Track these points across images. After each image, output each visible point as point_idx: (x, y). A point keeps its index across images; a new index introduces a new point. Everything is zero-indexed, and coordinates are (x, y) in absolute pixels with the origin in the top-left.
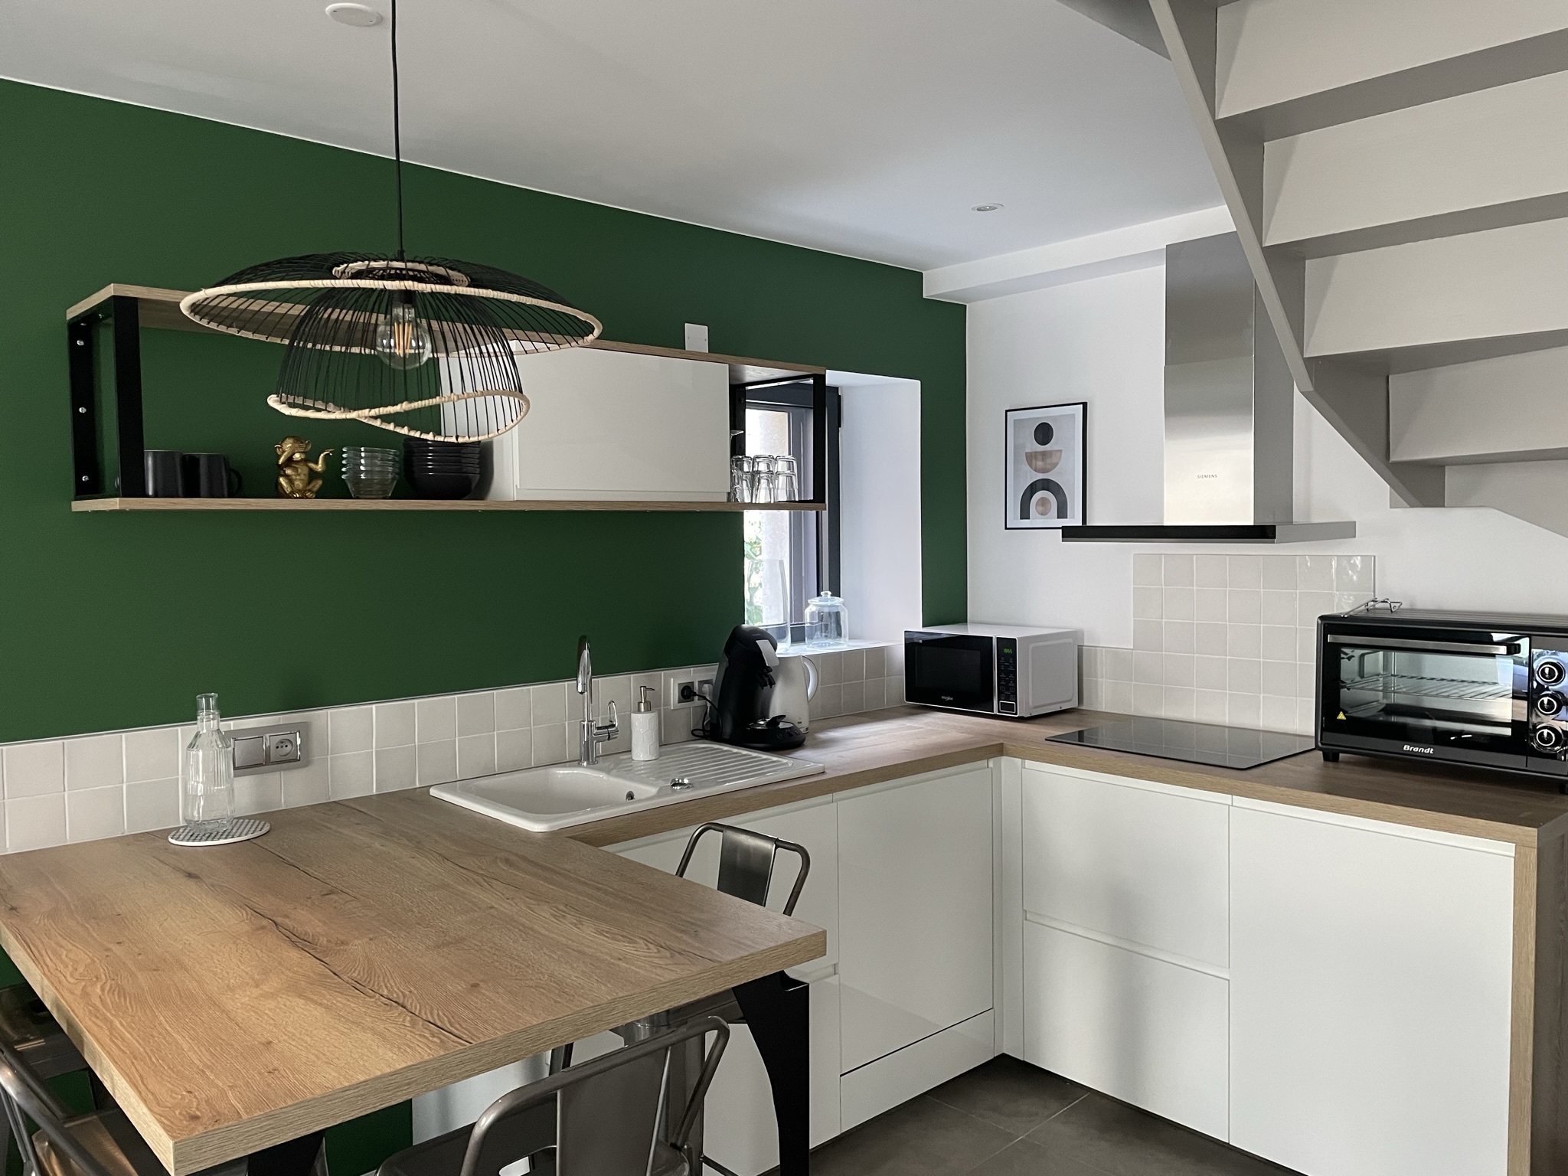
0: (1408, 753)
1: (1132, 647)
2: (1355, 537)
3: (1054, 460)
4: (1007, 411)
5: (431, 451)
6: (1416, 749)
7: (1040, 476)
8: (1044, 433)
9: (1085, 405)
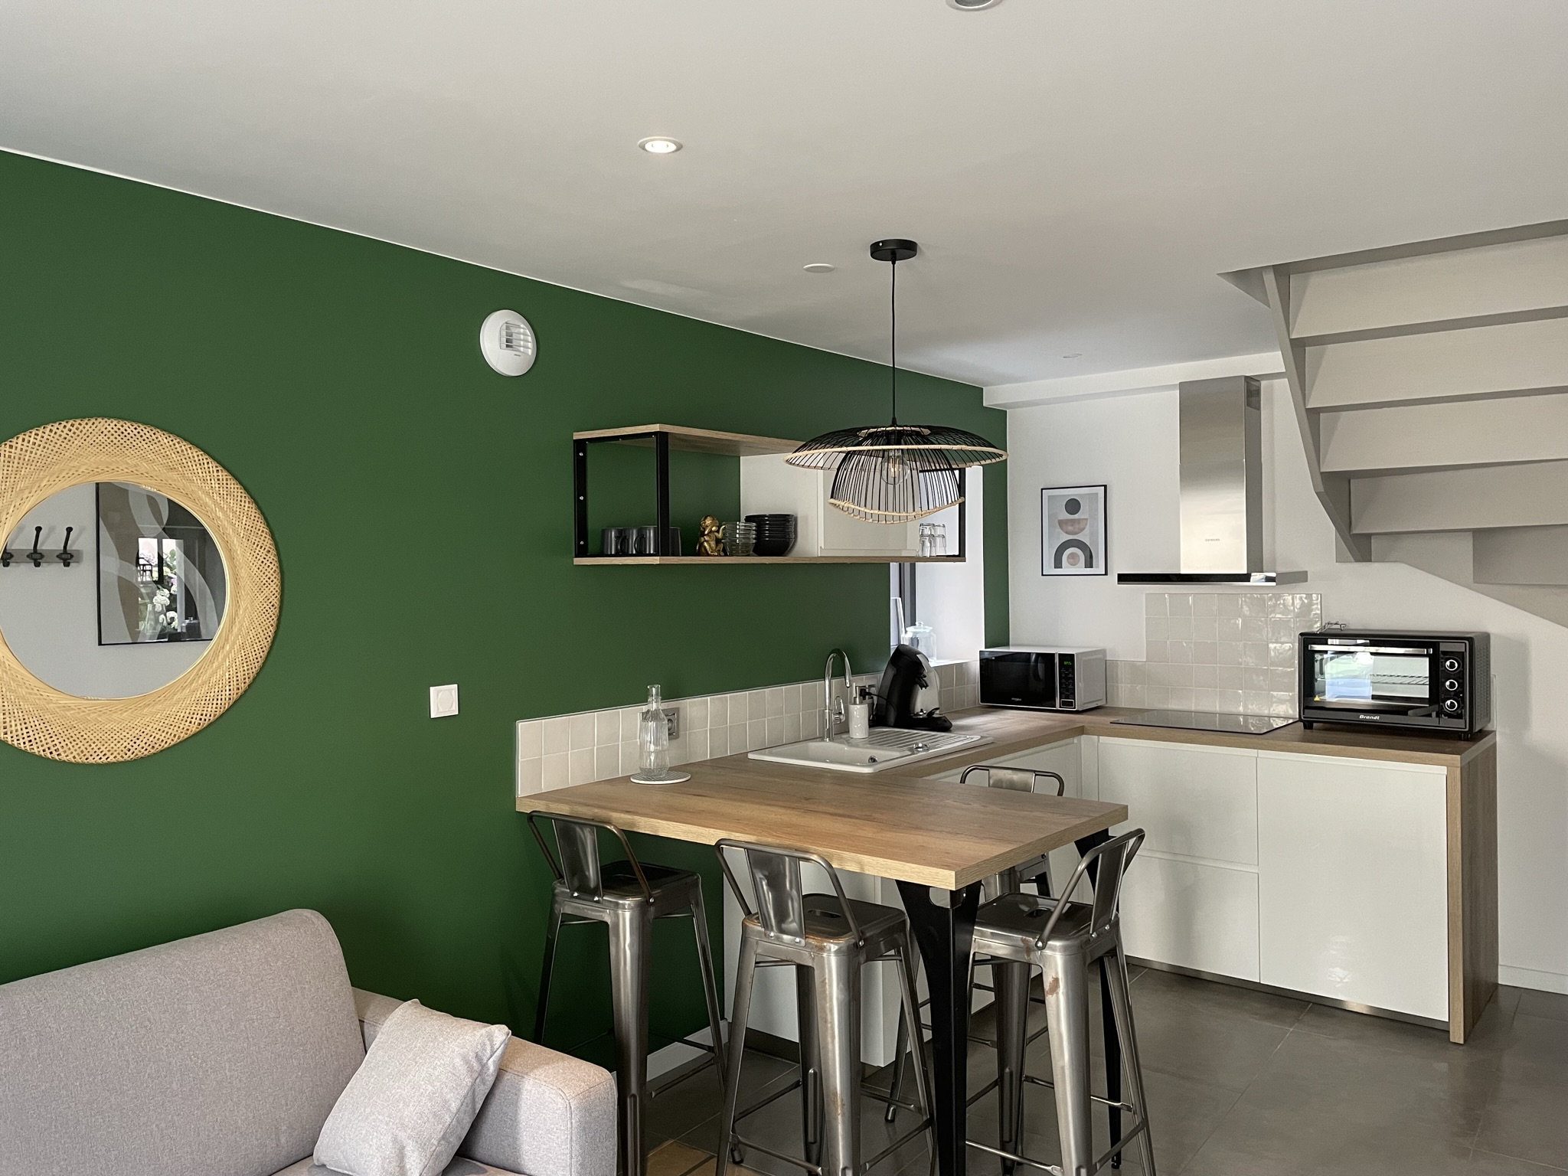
0: (1362, 720)
1: (1145, 660)
2: (1307, 581)
3: (1082, 526)
4: (1042, 489)
5: (768, 524)
6: (1368, 717)
7: (1071, 537)
8: (1073, 506)
9: (1105, 486)
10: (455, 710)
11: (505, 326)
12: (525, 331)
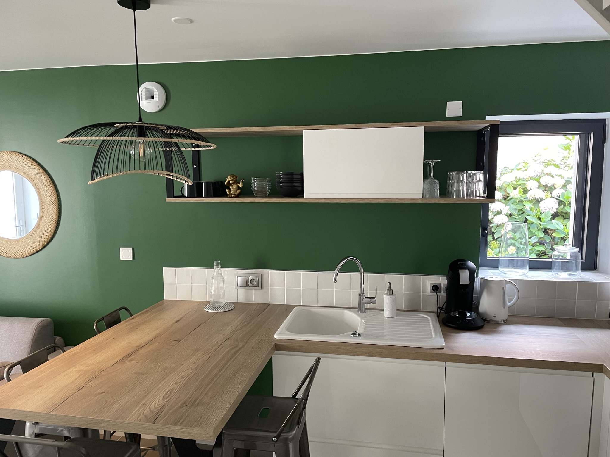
10: (131, 258)
11: (144, 90)
12: (155, 90)
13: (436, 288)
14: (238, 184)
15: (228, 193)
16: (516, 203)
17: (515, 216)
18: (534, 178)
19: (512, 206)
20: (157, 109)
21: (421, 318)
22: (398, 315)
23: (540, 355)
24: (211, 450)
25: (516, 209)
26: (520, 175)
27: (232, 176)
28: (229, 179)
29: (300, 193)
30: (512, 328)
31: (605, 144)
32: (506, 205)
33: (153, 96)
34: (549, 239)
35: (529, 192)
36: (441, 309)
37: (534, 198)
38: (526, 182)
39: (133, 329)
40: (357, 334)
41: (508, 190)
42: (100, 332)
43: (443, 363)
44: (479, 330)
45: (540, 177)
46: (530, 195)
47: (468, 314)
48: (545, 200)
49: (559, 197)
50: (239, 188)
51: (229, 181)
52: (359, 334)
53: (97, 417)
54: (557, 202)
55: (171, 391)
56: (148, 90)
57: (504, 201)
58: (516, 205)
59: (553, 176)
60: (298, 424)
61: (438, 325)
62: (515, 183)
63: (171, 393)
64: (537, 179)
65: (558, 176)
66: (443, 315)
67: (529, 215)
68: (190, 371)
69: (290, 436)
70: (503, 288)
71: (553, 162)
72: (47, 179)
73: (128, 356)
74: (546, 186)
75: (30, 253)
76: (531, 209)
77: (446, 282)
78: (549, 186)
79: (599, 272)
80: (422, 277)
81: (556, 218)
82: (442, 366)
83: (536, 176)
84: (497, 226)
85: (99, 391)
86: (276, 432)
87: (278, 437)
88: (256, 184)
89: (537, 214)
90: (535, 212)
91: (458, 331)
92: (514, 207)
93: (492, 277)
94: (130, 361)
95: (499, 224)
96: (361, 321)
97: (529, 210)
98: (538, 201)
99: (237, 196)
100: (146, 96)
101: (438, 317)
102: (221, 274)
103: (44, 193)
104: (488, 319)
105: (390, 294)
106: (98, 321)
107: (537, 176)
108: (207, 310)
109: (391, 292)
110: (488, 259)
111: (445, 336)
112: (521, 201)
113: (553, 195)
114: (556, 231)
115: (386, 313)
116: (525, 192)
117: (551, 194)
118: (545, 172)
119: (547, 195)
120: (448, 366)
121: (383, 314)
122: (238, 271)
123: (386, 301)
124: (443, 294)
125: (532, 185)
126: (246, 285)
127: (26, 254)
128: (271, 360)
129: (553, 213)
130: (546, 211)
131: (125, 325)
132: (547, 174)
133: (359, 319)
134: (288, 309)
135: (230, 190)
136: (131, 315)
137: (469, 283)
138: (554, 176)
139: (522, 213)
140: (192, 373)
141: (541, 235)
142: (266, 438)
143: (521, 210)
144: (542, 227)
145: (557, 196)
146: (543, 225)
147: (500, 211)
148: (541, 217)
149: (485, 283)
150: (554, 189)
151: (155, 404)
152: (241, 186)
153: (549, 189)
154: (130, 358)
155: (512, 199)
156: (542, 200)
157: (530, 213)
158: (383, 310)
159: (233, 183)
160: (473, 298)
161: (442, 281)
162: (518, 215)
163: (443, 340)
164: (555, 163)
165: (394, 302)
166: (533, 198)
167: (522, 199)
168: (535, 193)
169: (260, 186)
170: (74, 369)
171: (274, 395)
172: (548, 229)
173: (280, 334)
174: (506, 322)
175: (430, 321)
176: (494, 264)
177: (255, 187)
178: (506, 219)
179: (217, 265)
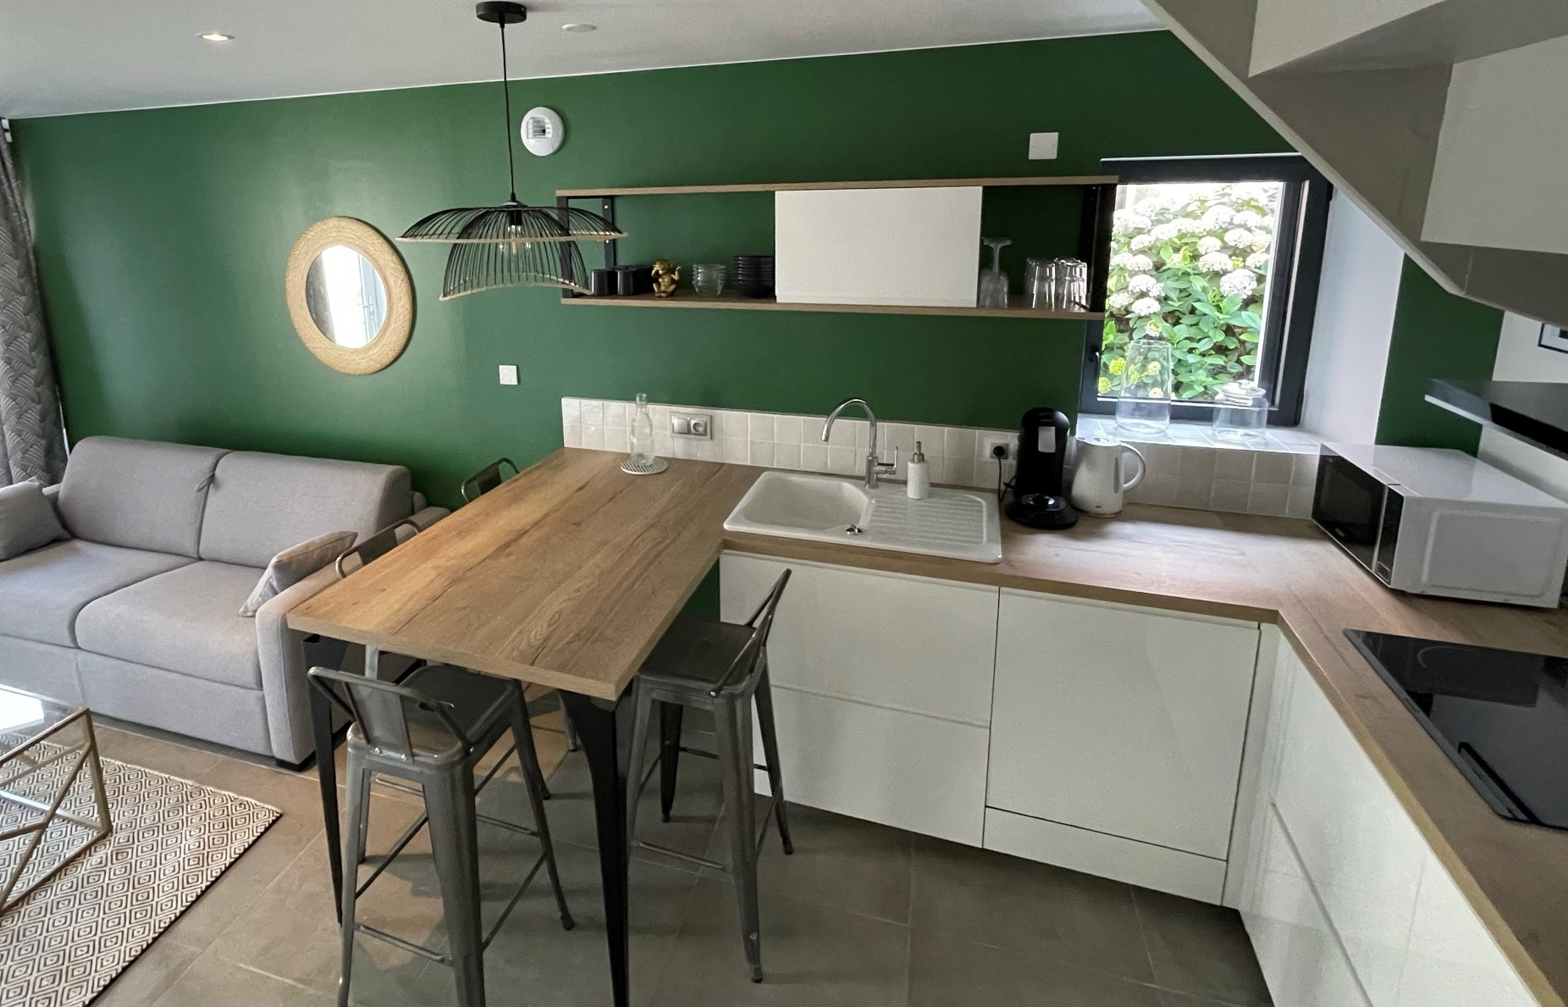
10: (515, 382)
11: (531, 121)
12: (547, 121)
13: (1000, 452)
14: (673, 276)
15: (656, 289)
16: (1177, 278)
17: (1172, 300)
18: (1215, 232)
19: (1168, 282)
20: (551, 151)
21: (971, 501)
22: (930, 495)
23: (1165, 585)
24: (612, 710)
25: (1176, 289)
26: (1187, 225)
27: (663, 261)
28: (657, 267)
29: (768, 293)
30: (1128, 528)
31: (1331, 203)
32: (1158, 280)
33: (544, 131)
34: (1235, 343)
35: (1201, 259)
36: (1007, 485)
37: (1211, 270)
38: (1197, 240)
39: (517, 499)
40: (856, 530)
41: (1163, 255)
42: (471, 501)
43: (996, 588)
44: (1067, 531)
45: (1226, 230)
46: (1203, 264)
47: (1051, 502)
48: (1231, 272)
49: (1260, 268)
50: (673, 282)
51: (657, 271)
52: (859, 531)
53: (456, 647)
54: (1255, 278)
55: (560, 613)
56: (538, 122)
57: (1155, 273)
58: (1177, 280)
59: (1249, 230)
60: (751, 671)
61: (997, 517)
62: (1176, 240)
63: (560, 616)
64: (1219, 233)
65: (1261, 228)
66: (1009, 498)
67: (1199, 300)
68: (589, 581)
69: (736, 690)
70: (1116, 459)
71: (1253, 203)
72: (395, 258)
73: (503, 549)
74: (1236, 248)
75: (377, 369)
76: (1204, 290)
77: (1016, 442)
78: (1241, 247)
79: (1304, 430)
80: (978, 432)
81: (1251, 307)
82: (994, 592)
83: (1218, 228)
84: (1140, 318)
85: (462, 604)
86: (715, 683)
87: (718, 691)
88: (699, 277)
89: (1214, 299)
90: (1211, 295)
91: (1033, 530)
92: (1172, 284)
93: (1098, 440)
94: (508, 555)
95: (1142, 315)
96: (869, 503)
97: (1200, 290)
98: (1217, 275)
99: (671, 296)
100: (535, 132)
101: (1000, 500)
102: (647, 414)
103: (391, 280)
104: (1086, 508)
105: (919, 461)
106: (468, 482)
107: (1221, 227)
108: (626, 471)
109: (921, 458)
110: (1099, 399)
111: (1006, 539)
112: (1186, 274)
113: (1247, 264)
114: (1249, 330)
115: (912, 491)
116: (1195, 257)
117: (1244, 261)
118: (1236, 222)
119: (1236, 263)
120: (1004, 593)
121: (906, 492)
122: (675, 408)
123: (913, 471)
124: (1011, 462)
125: (1209, 245)
126: (687, 431)
127: (371, 371)
128: (718, 562)
129: (1245, 297)
130: (1232, 293)
131: (504, 490)
132: (1240, 226)
133: (865, 499)
134: (752, 473)
135: (659, 285)
136: (517, 472)
137: (1053, 450)
138: (1253, 228)
139: (1188, 296)
140: (592, 583)
141: (1220, 337)
142: (700, 691)
143: (1185, 289)
144: (1222, 322)
145: (1256, 267)
146: (1223, 318)
147: (1145, 290)
148: (1221, 305)
149: (1084, 448)
150: (1250, 253)
151: (537, 632)
152: (676, 277)
153: (1241, 253)
154: (507, 551)
155: (1169, 269)
156: (1225, 272)
157: (1202, 297)
158: (905, 483)
159: (664, 274)
160: (1064, 471)
161: (1011, 440)
162: (1179, 299)
163: (999, 548)
164: (1256, 204)
165: (927, 472)
166: (1209, 269)
167: (1188, 270)
168: (1214, 259)
169: (709, 281)
170: (430, 564)
171: (723, 619)
172: (1234, 326)
173: (734, 521)
174: (1119, 517)
175: (984, 509)
176: (1109, 410)
177: (698, 281)
178: (1156, 307)
179: (641, 400)
